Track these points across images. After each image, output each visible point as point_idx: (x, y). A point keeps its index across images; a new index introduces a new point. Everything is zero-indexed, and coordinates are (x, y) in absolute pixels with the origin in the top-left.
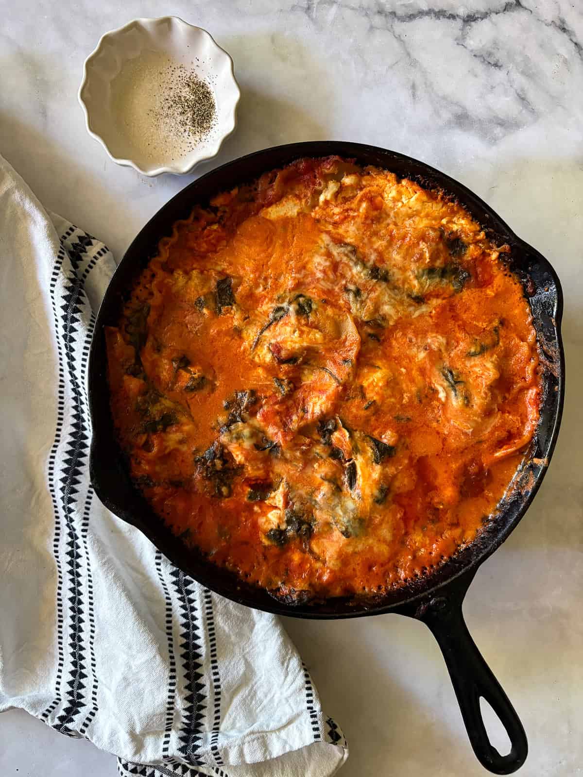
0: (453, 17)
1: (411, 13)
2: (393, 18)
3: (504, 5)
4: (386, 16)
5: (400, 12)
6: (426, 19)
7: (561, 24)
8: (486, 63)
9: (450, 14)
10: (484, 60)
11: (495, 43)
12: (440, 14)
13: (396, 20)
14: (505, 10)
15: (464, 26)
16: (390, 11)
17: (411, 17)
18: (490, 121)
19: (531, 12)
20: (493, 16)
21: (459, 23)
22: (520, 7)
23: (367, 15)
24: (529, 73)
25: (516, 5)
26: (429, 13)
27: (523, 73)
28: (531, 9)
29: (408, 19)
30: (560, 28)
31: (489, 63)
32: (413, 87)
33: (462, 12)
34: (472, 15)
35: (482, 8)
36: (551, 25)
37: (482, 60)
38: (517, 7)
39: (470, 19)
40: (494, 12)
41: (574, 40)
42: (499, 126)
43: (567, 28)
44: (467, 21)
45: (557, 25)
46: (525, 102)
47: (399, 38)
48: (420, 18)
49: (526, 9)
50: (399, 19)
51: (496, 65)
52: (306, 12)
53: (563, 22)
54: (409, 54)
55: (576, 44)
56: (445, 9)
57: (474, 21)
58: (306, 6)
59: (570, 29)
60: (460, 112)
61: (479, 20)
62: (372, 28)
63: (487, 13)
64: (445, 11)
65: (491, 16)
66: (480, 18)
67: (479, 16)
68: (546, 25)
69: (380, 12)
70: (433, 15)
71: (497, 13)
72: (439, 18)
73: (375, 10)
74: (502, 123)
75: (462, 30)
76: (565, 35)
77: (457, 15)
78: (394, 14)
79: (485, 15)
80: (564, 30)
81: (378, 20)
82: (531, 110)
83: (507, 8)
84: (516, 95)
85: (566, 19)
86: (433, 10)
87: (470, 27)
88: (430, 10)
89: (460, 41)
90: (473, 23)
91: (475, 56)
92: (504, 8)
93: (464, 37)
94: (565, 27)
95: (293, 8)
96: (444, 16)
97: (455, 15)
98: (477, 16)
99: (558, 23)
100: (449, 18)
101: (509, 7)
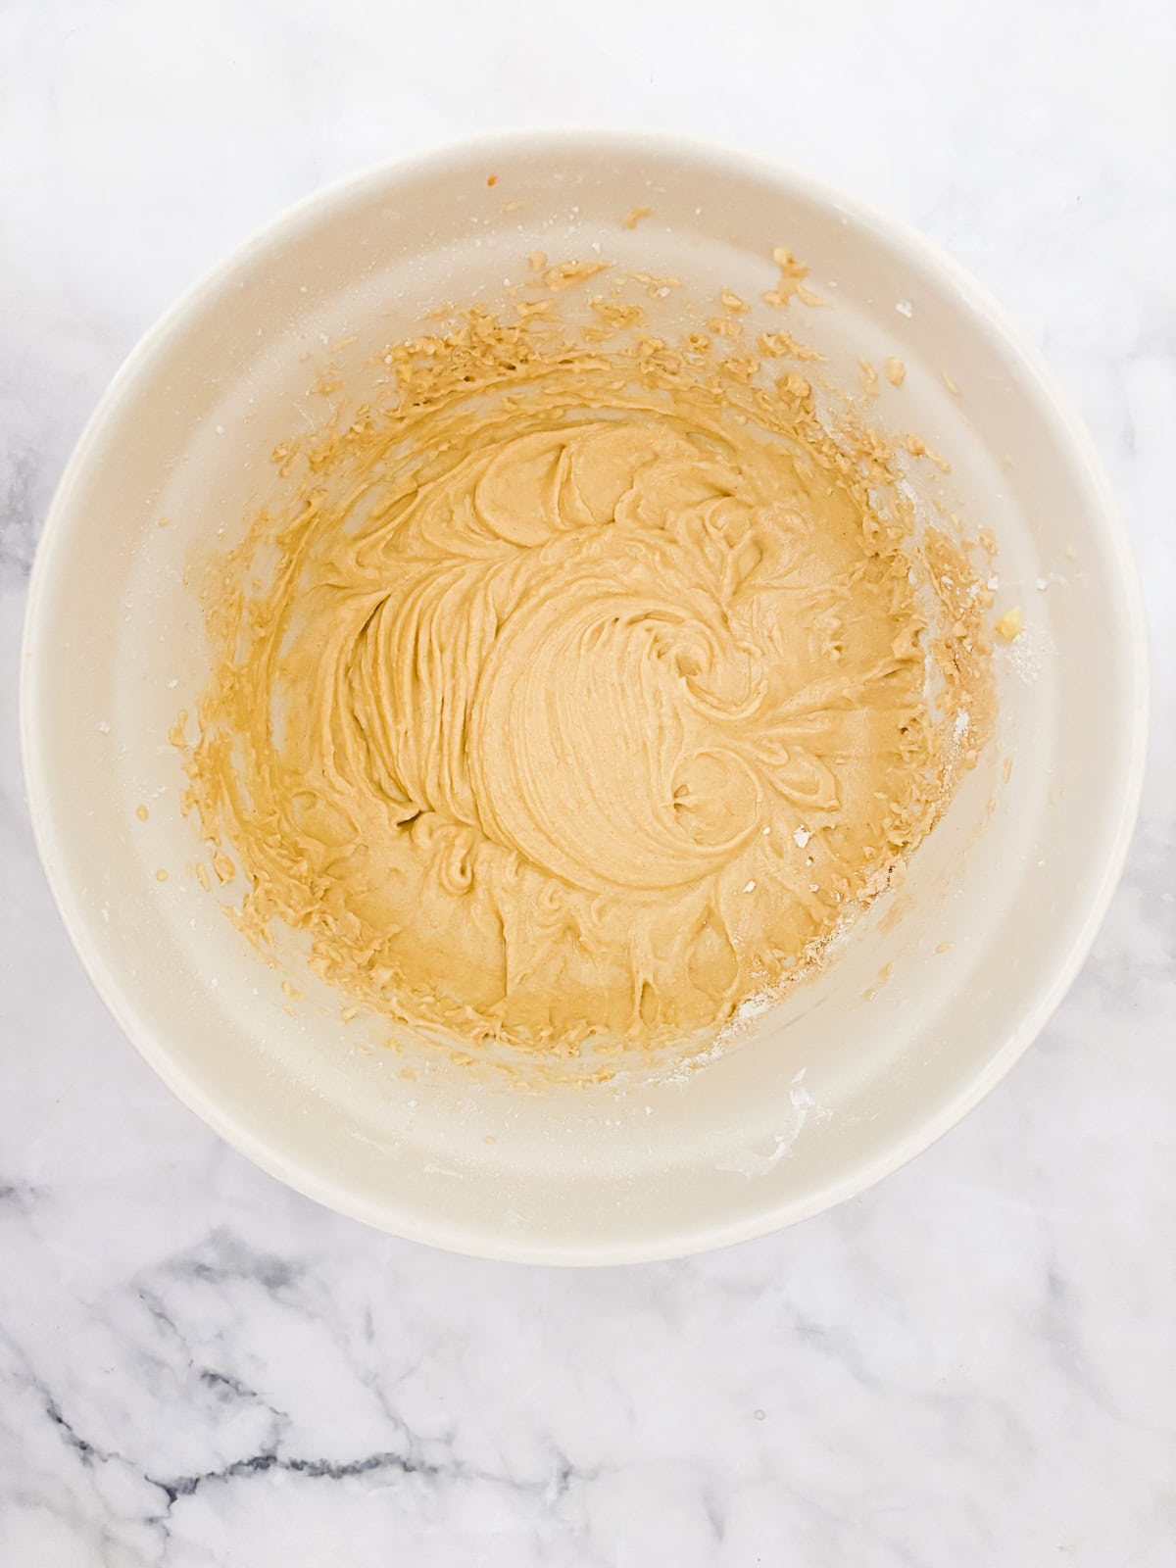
0: (296, 1466)
1: (376, 1470)
2: (408, 1459)
3: (197, 1491)
4: (422, 1464)
5: (396, 1472)
6: (345, 1462)
7: (88, 1456)
8: (231, 1382)
9: (301, 1469)
10: (237, 1389)
11: (214, 1419)
12: (320, 1470)
13: (403, 1458)
14: (197, 1480)
15: (275, 1447)
16: (413, 1474)
17: (374, 1463)
18: (224, 1274)
19: (146, 1478)
20: (218, 1471)
21: (284, 1455)
22: (169, 1486)
23: (458, 1465)
24: (149, 1364)
25: (176, 1490)
26: (342, 1472)
27: (160, 1364)
28: (146, 1482)
29: (382, 1459)
30: (91, 1449)
31: (227, 1382)
32: (370, 1335)
33: (278, 1475)
34: (259, 1469)
35: (239, 1482)
36: (110, 1455)
37: (240, 1387)
38: (173, 1485)
39: (263, 1462)
40: (219, 1477)
41: (65, 1427)
42: (208, 1264)
43: (78, 1448)
44: (268, 1458)
45: (96, 1455)
46: (157, 1310)
47: (396, 1422)
48: (357, 1462)
49: (156, 1483)
50: (399, 1457)
51: (213, 1378)
52: (571, 1468)
53: (85, 1460)
54: (380, 1395)
55: (60, 1420)
56: (311, 1479)
57: (256, 1459)
58: (571, 1478)
59: (72, 1447)
60: (283, 1292)
61: (246, 1461)
62: (448, 1440)
63: (231, 1473)
64: (311, 1475)
65: (223, 1469)
66: (244, 1465)
67: (246, 1468)
68: (116, 1455)
69: (434, 1470)
70: (333, 1467)
71: (212, 1474)
72: (323, 1462)
73: (441, 1476)
74: (201, 1270)
75: (278, 1442)
76: (82, 1437)
77: (287, 1468)
78: (407, 1468)
79: (233, 1470)
80: (84, 1447)
81: (435, 1455)
82: (144, 1295)
83: (192, 1486)
84: (177, 1324)
85: (81, 1465)
86: (333, 1476)
87: (266, 1447)
88: (339, 1477)
89: (280, 1421)
90: (258, 1454)
91: (254, 1394)
92: (198, 1485)
93: (276, 1428)
94: (82, 1452)
95: (594, 1475)
96: (313, 1467)
97: (291, 1469)
98: (251, 1468)
99: (94, 1459)
100: (304, 1463)
101: (190, 1486)
